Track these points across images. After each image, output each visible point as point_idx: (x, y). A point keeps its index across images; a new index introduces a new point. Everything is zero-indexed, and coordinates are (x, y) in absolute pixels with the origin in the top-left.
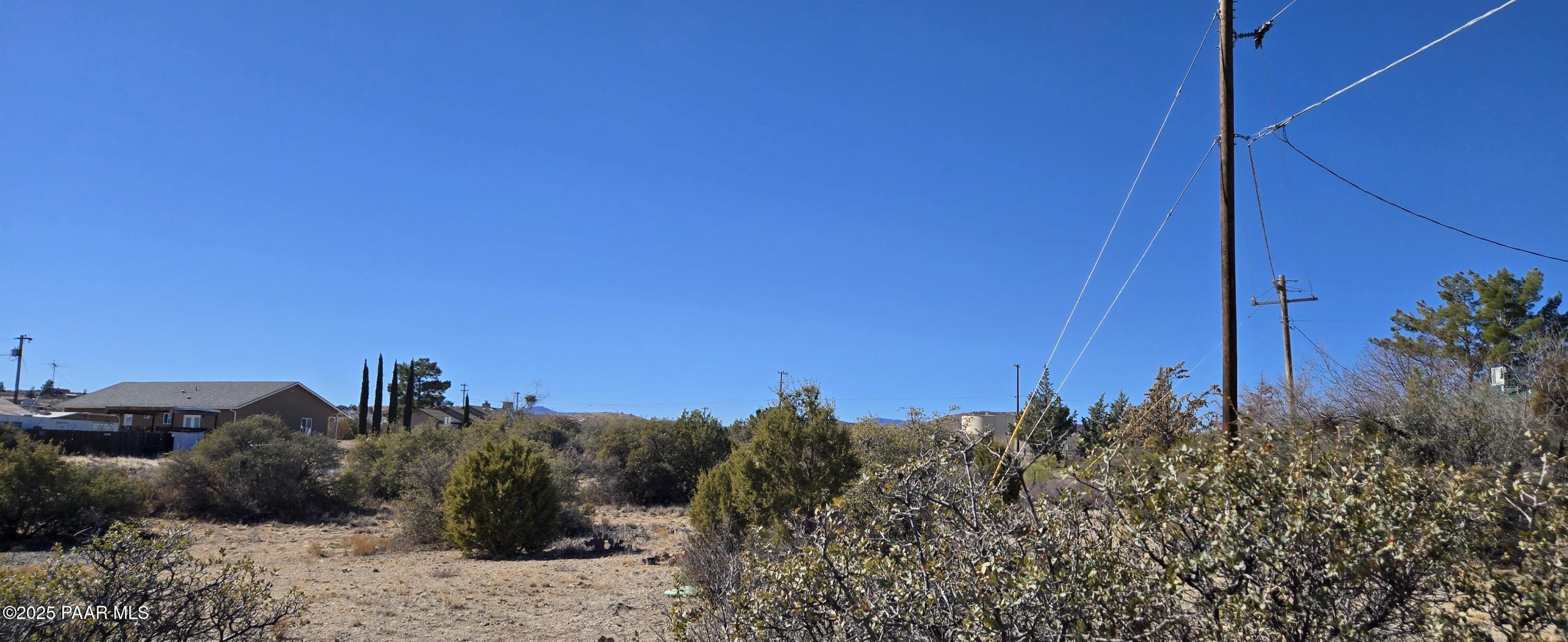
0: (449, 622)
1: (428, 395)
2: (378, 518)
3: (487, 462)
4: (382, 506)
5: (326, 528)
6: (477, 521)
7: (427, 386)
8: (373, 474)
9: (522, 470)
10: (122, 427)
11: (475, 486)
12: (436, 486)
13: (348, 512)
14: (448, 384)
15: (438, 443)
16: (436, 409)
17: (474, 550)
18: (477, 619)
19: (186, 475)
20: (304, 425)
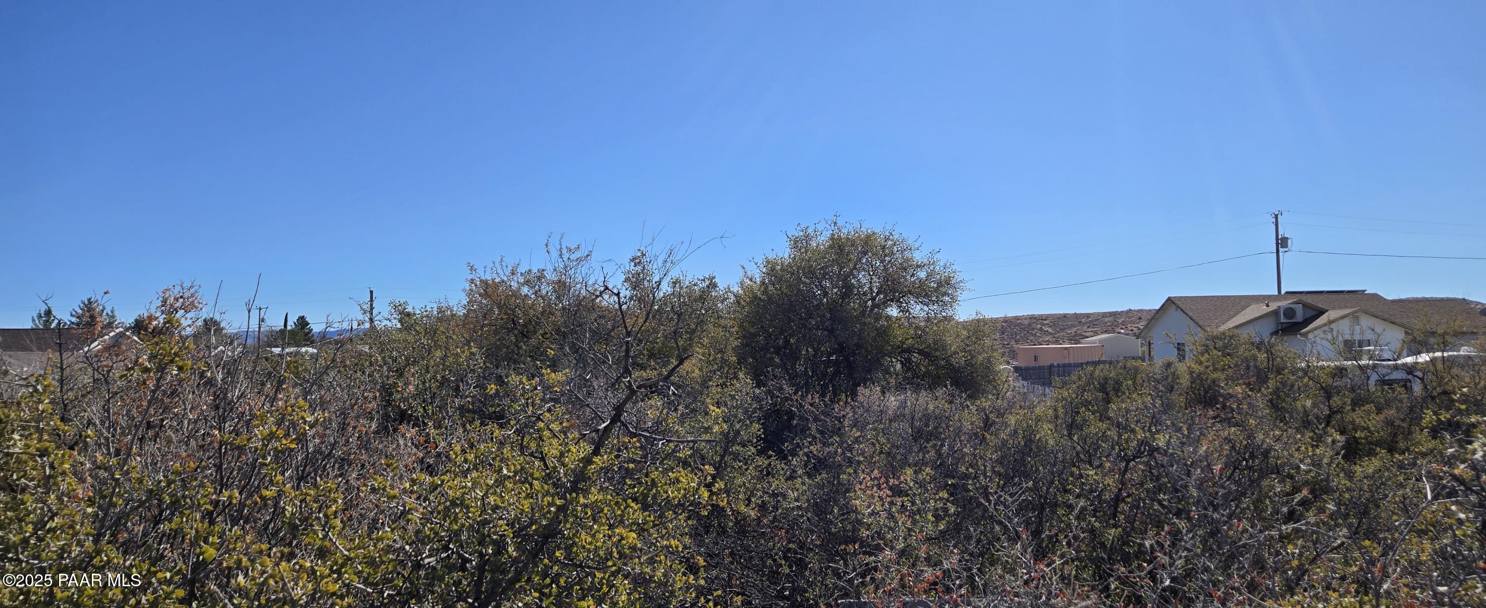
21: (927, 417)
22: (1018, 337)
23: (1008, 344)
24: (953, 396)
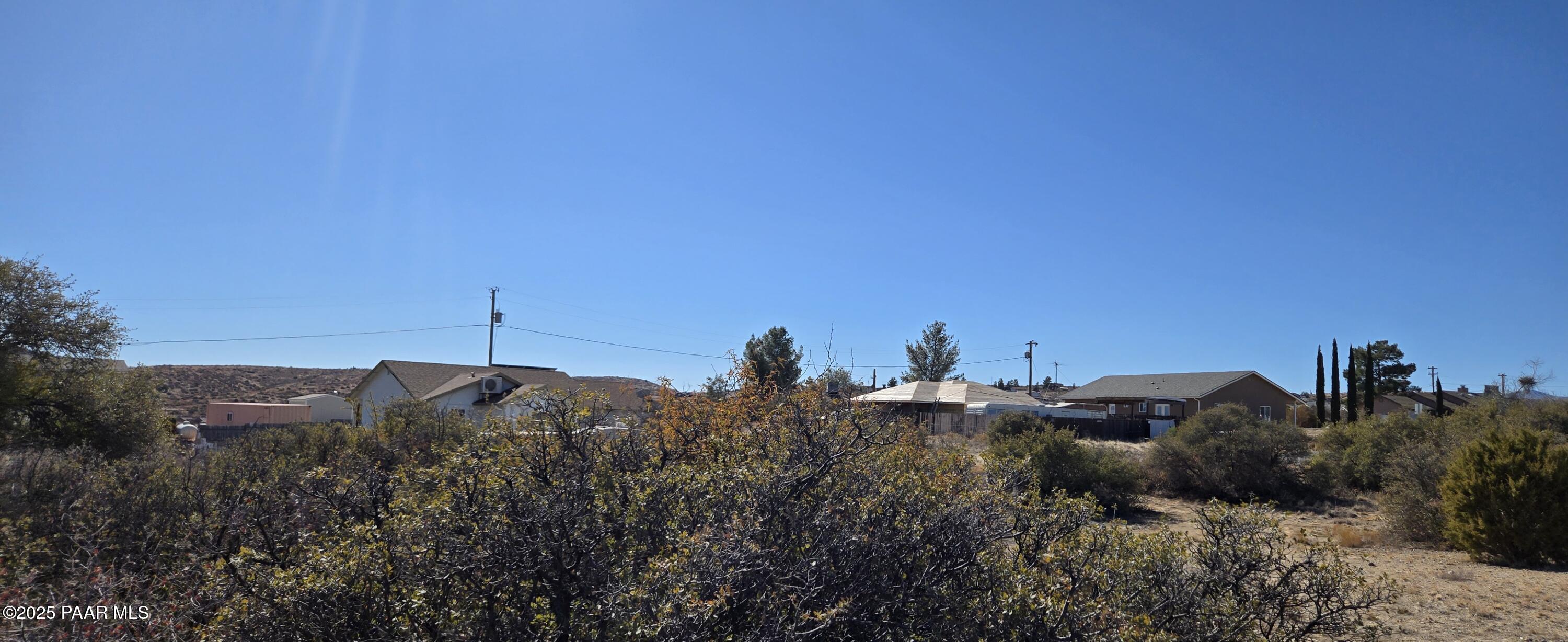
0: (1480, 631)
1: (1390, 381)
2: (1355, 510)
3: (1492, 455)
4: (1359, 497)
5: (1303, 516)
6: (1486, 521)
7: (1387, 371)
8: (1344, 462)
9: (1538, 465)
10: (1109, 415)
11: (1479, 482)
12: (1426, 479)
13: (1323, 501)
14: (1412, 368)
15: (1416, 433)
16: (1401, 395)
17: (1484, 554)
18: (1515, 632)
19: (1169, 458)
20: (1263, 413)
21: (51, 478)
22: (216, 391)
23: (201, 399)
24: (88, 455)
